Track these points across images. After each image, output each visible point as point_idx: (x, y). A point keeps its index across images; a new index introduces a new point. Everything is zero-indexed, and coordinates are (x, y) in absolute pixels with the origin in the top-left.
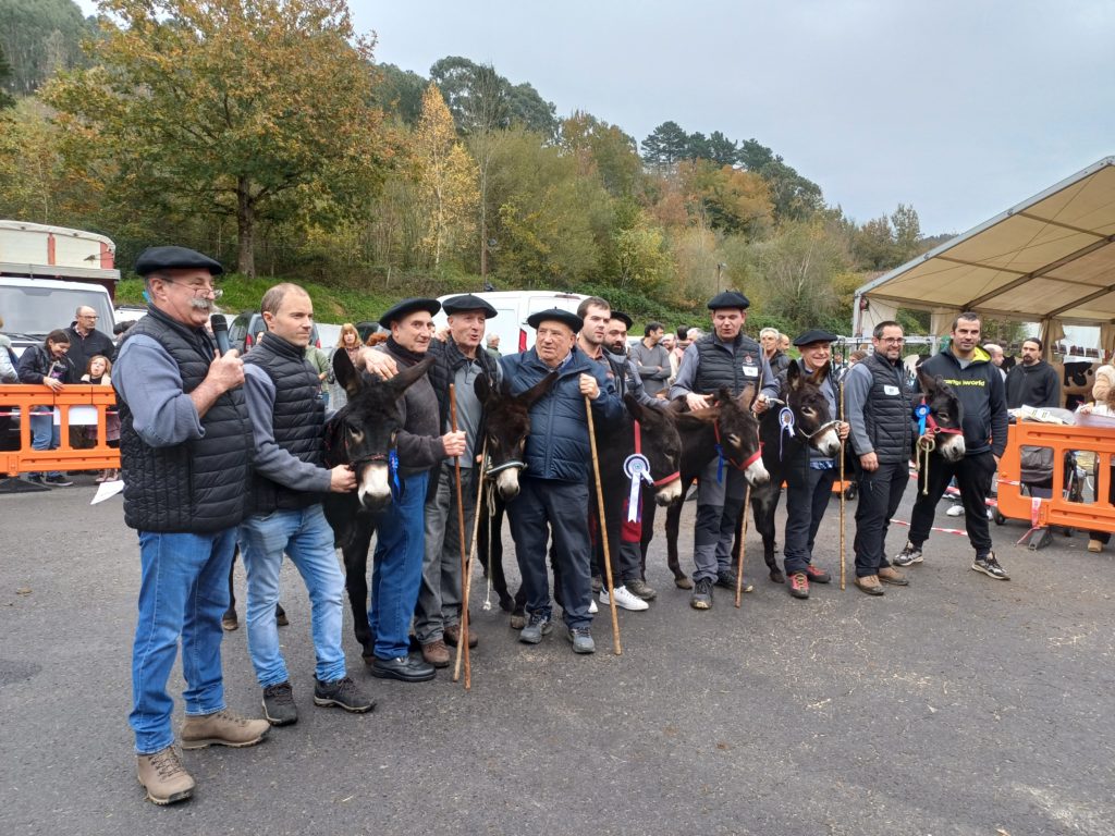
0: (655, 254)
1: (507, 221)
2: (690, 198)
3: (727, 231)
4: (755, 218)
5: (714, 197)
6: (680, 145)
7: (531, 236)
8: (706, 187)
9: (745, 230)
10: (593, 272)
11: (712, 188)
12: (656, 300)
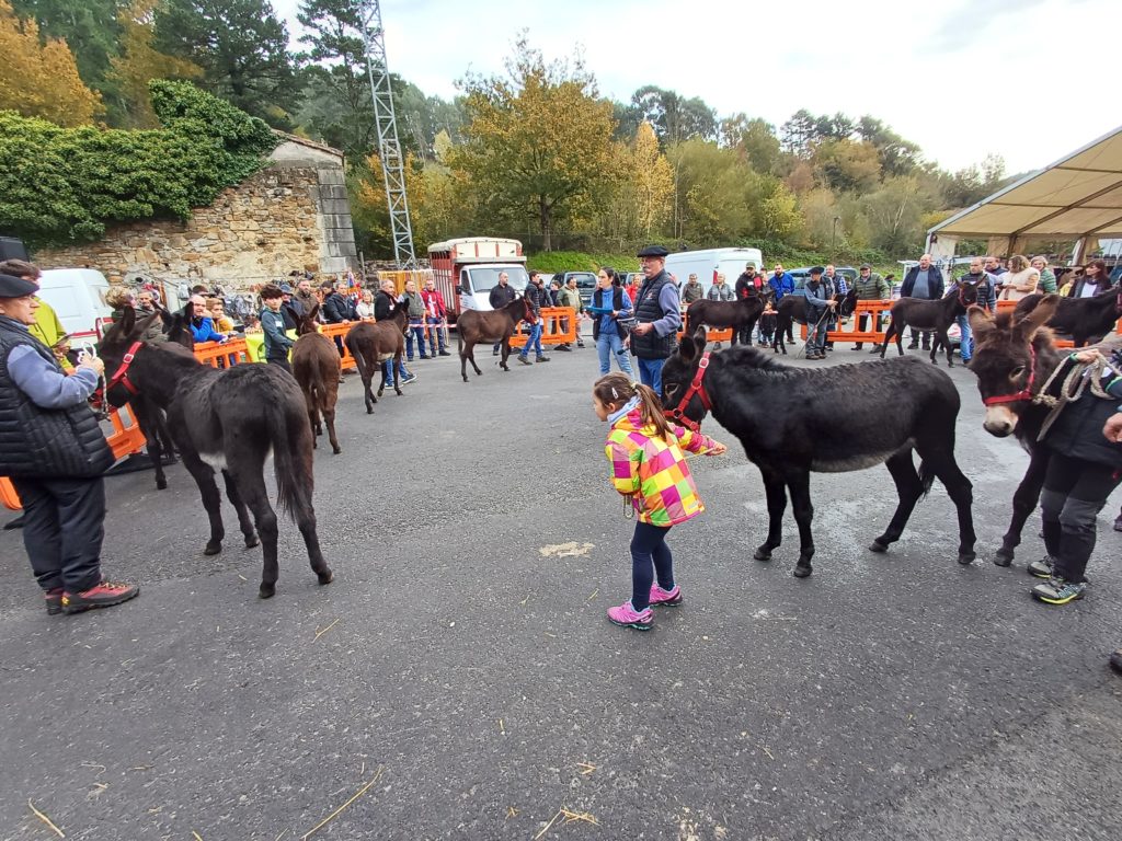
0: (790, 214)
1: (692, 202)
2: (816, 166)
3: (843, 189)
4: (865, 177)
5: (834, 164)
6: (809, 126)
7: (707, 211)
8: (828, 158)
9: (858, 187)
10: (747, 229)
11: (832, 157)
12: (789, 244)
